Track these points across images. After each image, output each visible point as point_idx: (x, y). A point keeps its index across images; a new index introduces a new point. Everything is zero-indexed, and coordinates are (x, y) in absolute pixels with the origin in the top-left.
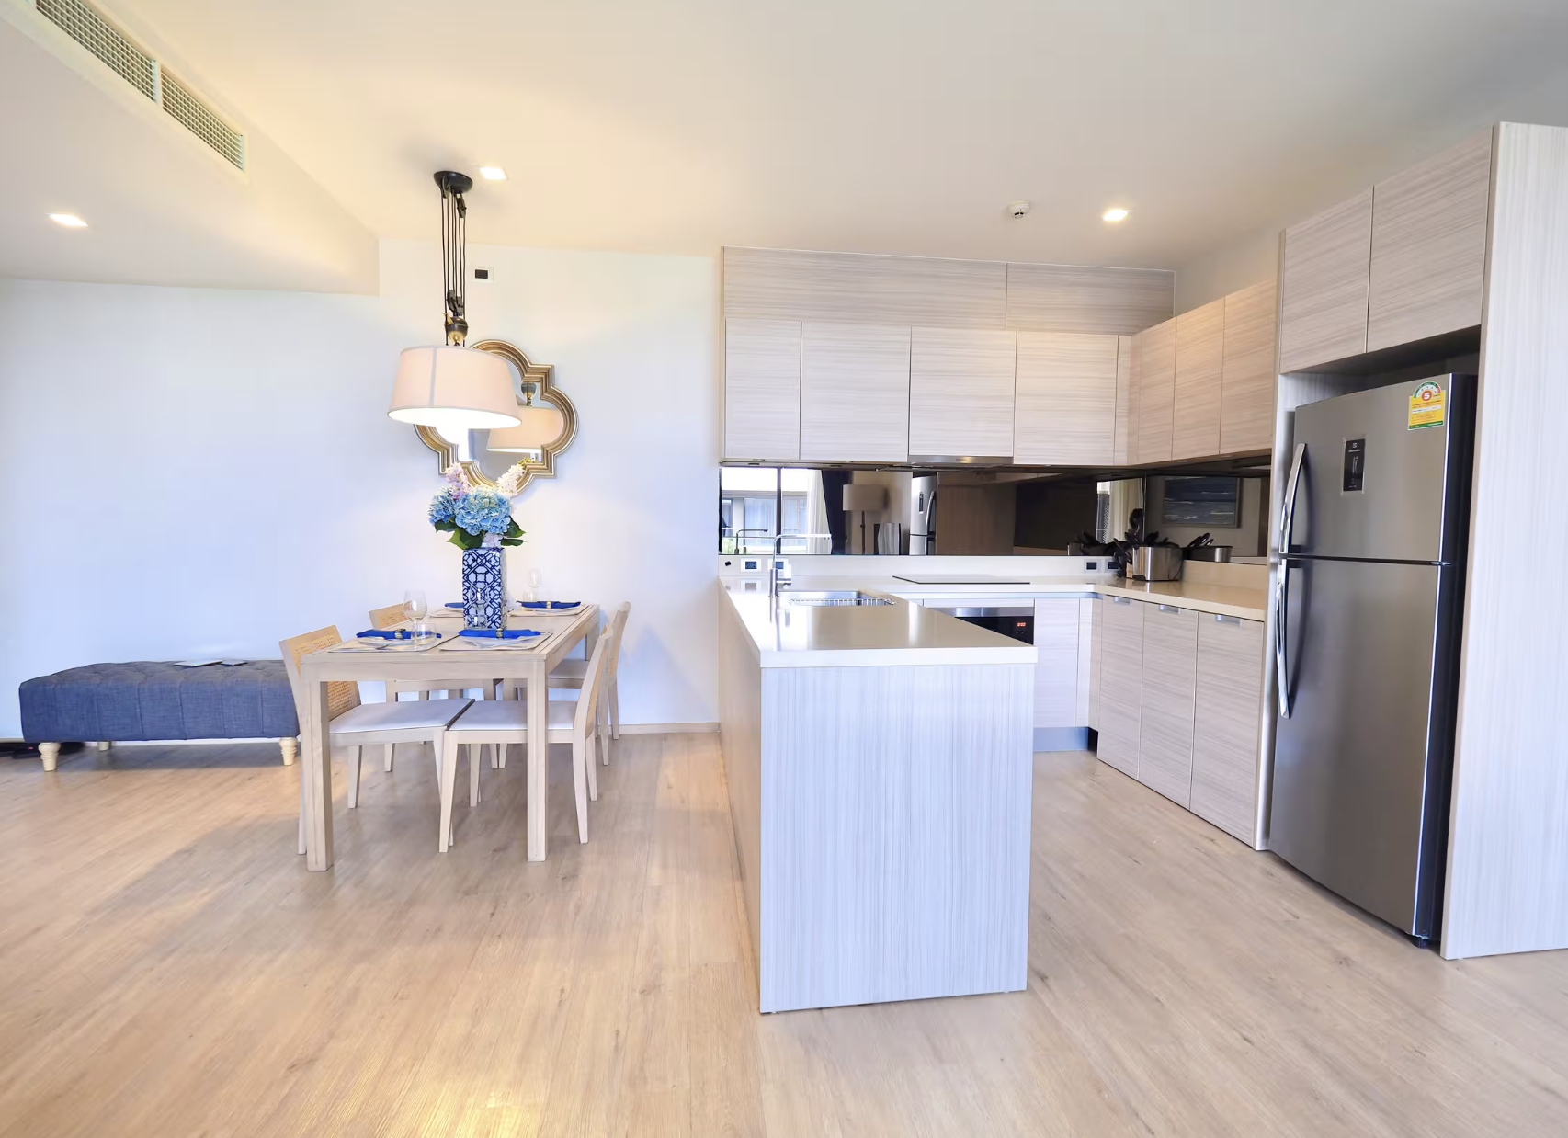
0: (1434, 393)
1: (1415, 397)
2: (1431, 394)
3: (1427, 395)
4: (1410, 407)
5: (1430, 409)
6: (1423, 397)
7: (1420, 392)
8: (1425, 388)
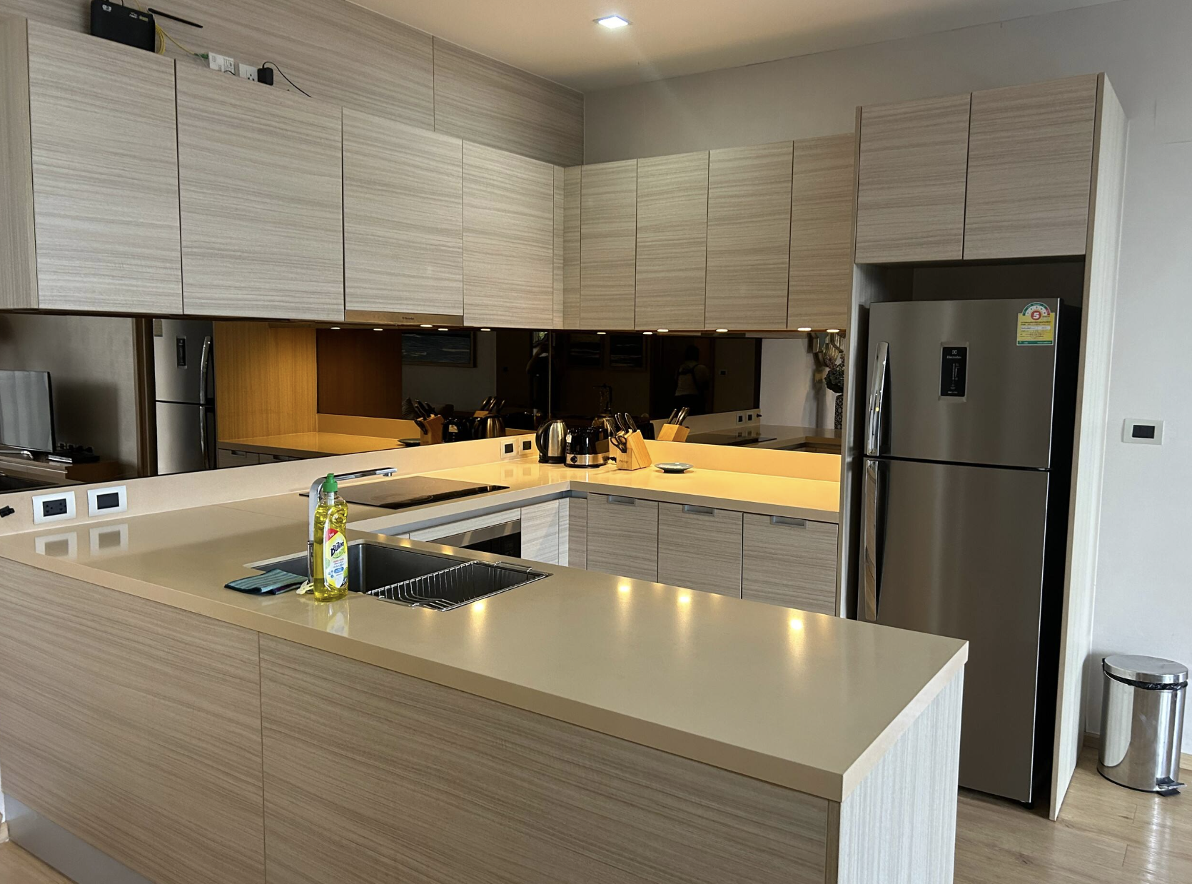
0: (1043, 315)
1: (1024, 315)
2: (1040, 315)
3: (1036, 315)
4: (1019, 323)
5: (1040, 328)
6: (1032, 315)
7: (1029, 311)
8: (1034, 308)
